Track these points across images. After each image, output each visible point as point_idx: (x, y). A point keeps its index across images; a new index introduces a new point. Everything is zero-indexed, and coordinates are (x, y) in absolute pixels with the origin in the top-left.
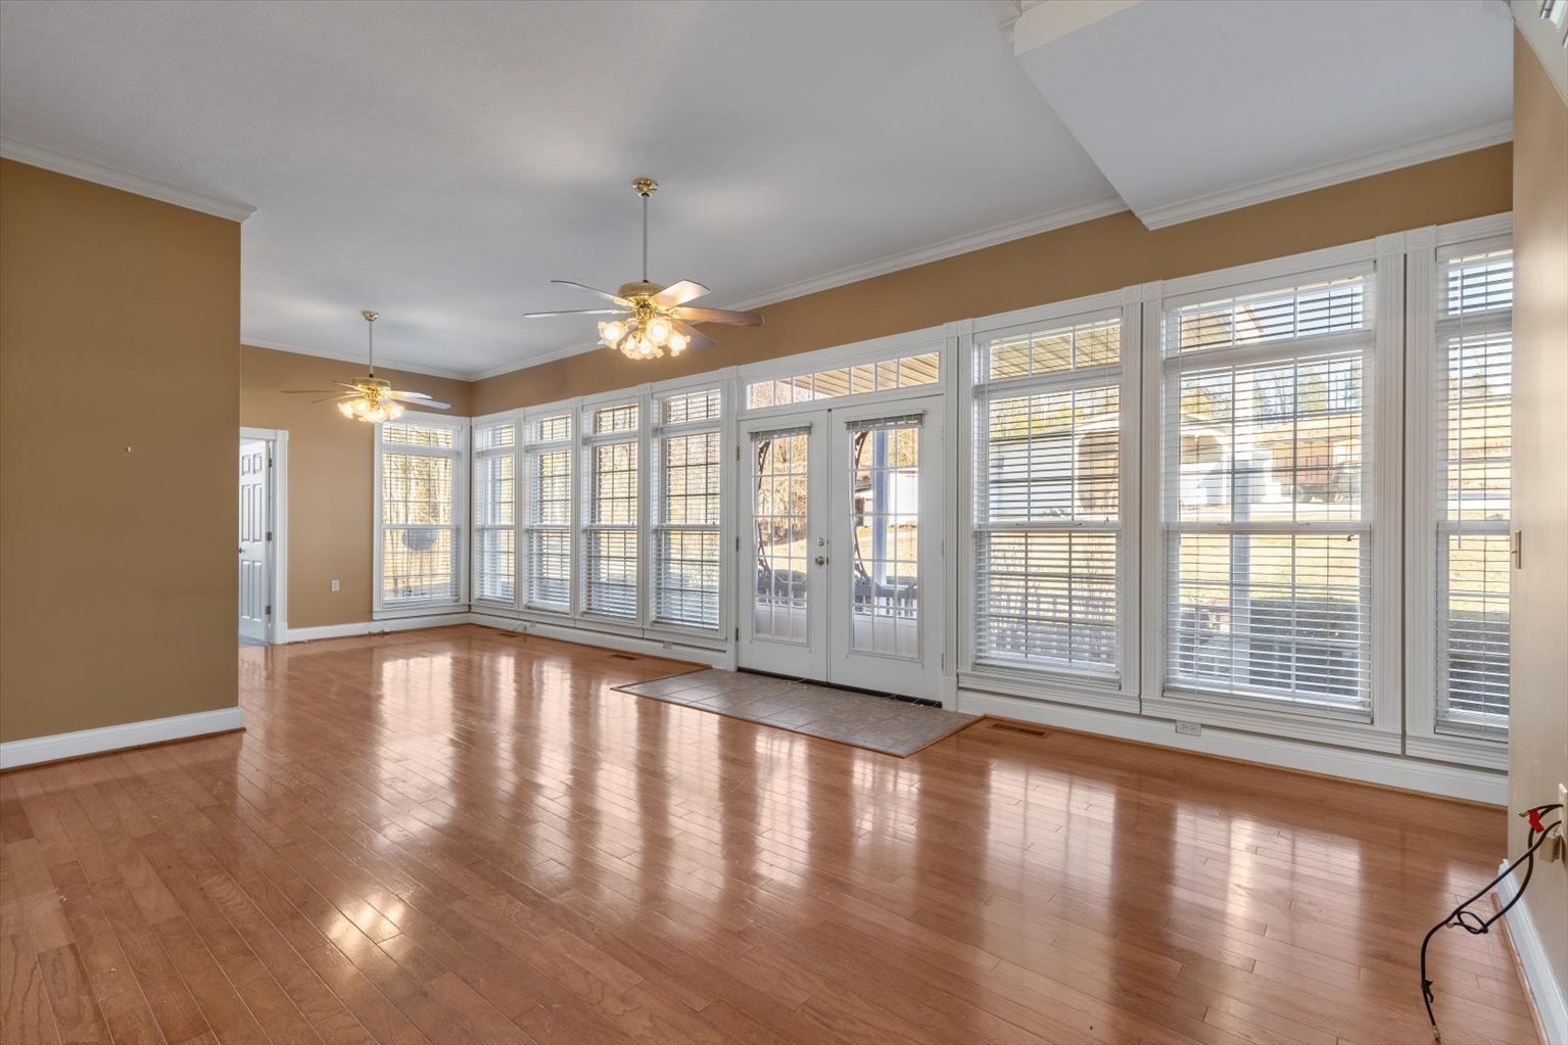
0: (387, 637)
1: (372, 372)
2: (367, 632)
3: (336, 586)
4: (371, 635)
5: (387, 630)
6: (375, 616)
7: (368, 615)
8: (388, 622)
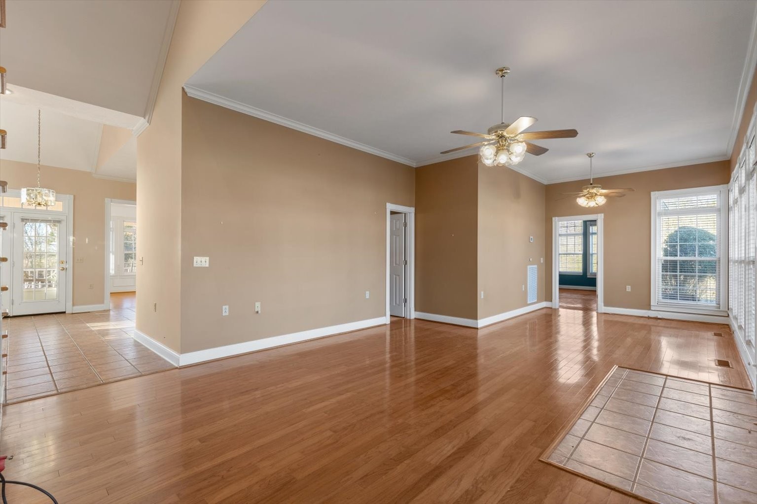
0: (659, 321)
1: (592, 182)
2: (647, 316)
3: (629, 289)
4: (649, 318)
5: (659, 317)
6: (652, 308)
7: (648, 307)
8: (659, 312)
